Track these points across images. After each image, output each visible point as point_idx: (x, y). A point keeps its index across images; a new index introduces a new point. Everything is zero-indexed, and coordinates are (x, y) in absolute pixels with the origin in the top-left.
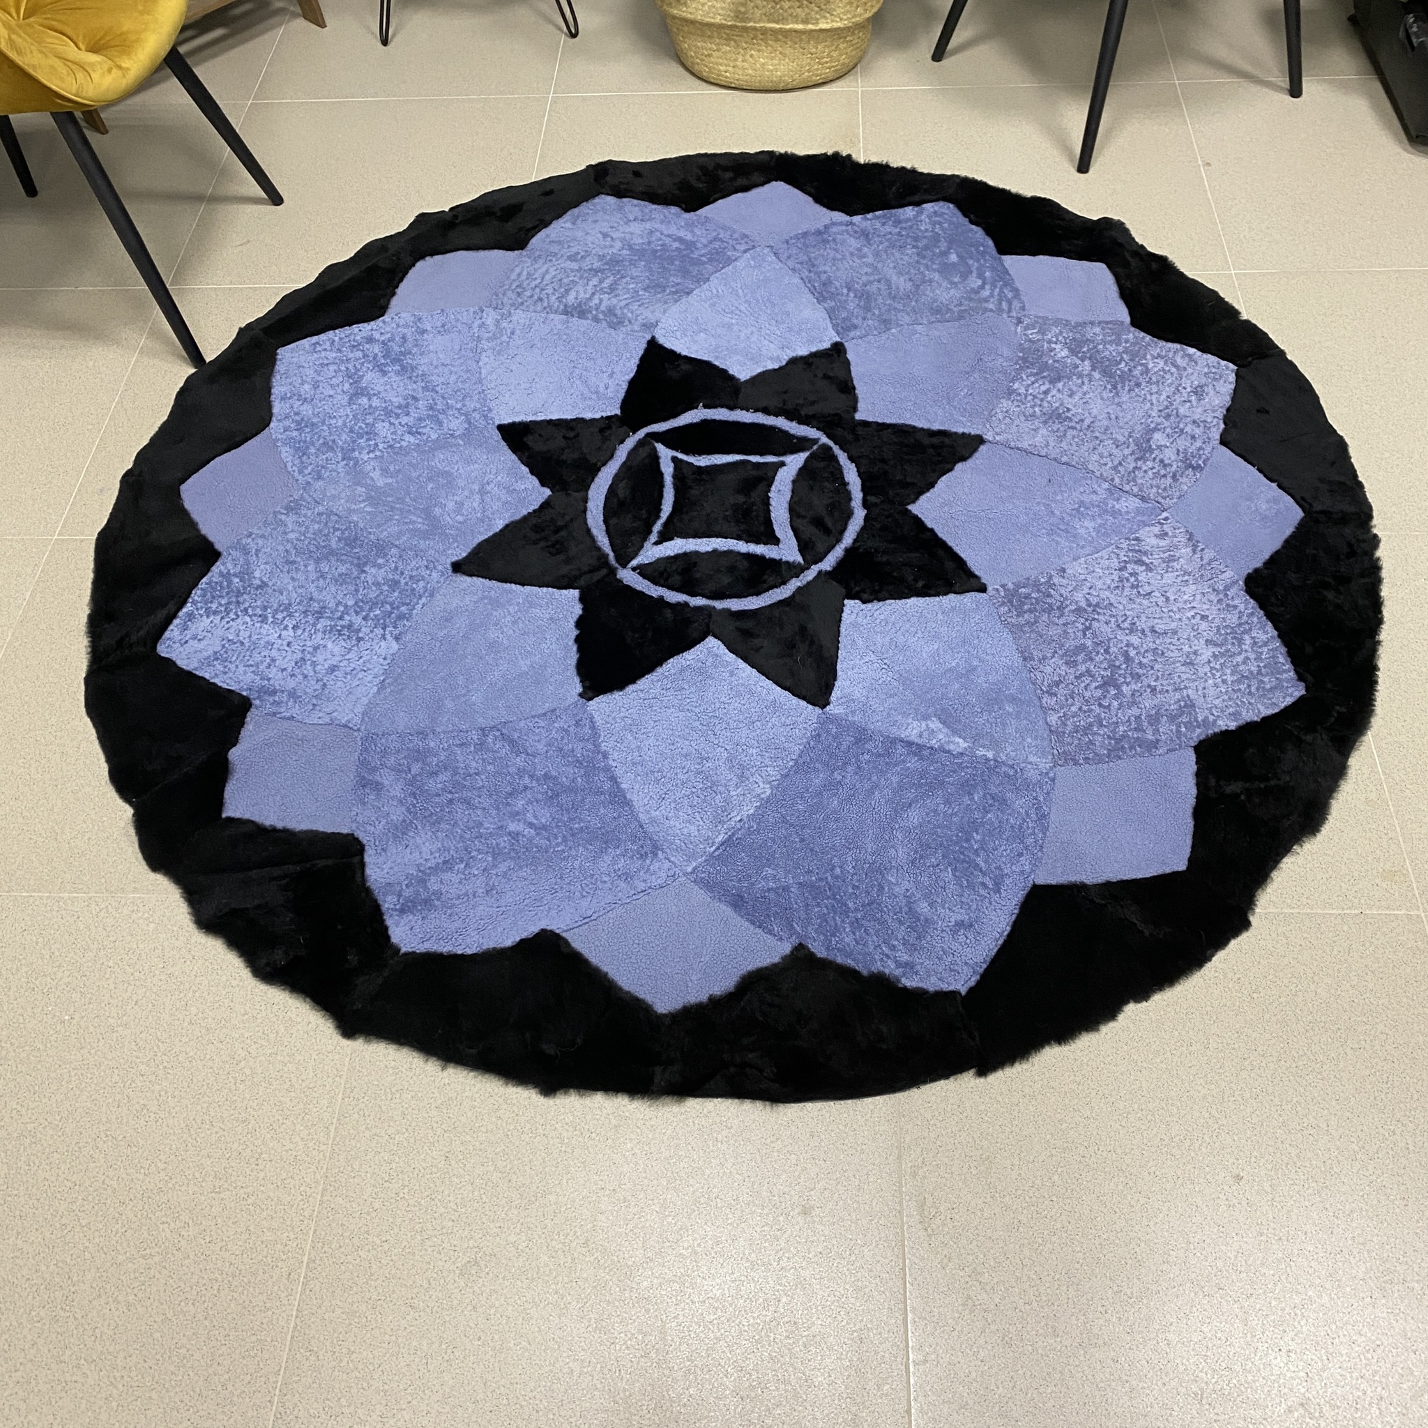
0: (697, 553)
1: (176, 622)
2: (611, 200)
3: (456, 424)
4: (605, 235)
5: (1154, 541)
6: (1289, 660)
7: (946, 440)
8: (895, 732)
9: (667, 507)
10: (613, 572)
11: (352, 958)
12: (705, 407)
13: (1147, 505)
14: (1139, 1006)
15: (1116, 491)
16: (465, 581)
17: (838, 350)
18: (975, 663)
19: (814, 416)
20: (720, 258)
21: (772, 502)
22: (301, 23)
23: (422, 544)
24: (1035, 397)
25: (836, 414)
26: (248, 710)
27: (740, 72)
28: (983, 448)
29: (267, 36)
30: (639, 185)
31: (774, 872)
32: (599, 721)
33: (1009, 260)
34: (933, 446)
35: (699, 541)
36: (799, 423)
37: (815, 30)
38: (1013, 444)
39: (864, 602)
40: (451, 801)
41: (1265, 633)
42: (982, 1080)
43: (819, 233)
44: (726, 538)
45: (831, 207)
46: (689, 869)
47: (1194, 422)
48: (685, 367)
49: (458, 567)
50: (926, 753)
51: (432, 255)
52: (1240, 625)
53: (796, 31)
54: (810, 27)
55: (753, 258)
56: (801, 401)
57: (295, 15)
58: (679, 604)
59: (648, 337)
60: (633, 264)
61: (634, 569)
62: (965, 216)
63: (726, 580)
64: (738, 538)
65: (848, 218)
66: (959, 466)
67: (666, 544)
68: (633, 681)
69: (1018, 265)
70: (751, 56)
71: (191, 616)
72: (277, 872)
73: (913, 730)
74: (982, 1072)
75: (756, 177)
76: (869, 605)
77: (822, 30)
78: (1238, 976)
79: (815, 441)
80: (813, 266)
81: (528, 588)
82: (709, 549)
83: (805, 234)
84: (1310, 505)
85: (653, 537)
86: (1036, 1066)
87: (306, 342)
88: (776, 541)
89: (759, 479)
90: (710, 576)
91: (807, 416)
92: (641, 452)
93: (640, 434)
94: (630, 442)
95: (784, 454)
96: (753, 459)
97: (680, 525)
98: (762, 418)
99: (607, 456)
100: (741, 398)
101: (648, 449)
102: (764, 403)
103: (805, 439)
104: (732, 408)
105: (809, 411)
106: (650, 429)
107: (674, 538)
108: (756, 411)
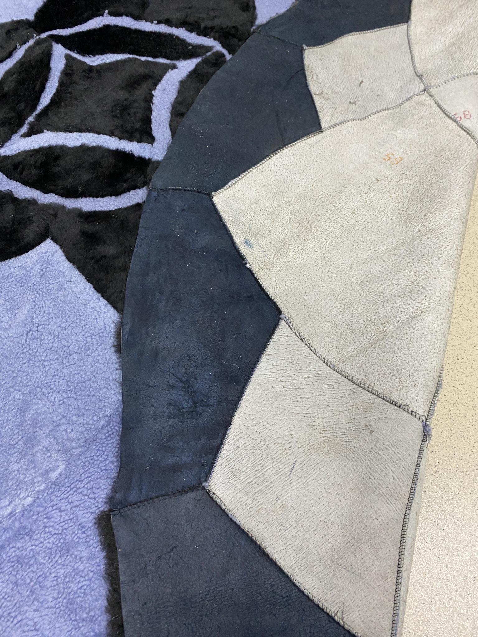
0: (63, 148)
9: (45, 100)
12: (112, 14)
19: (212, 28)
21: (155, 100)
25: (234, 27)
35: (70, 135)
36: (199, 34)
44: (99, 133)
56: (203, 16)
58: (25, 200)
63: (86, 176)
64: (111, 134)
67: (34, 137)
79: (209, 49)
82: (78, 144)
85: (24, 129)
88: (151, 139)
89: (146, 77)
90: (69, 172)
91: (206, 28)
92: (38, 51)
93: (44, 35)
94: (31, 42)
95: (177, 59)
96: (143, 59)
97: (53, 118)
98: (163, 29)
99: (5, 53)
100: (148, 11)
101: (44, 46)
102: (167, 16)
103: (201, 47)
104: (137, 18)
105: (209, 24)
106: (54, 32)
107: (41, 132)
108: (159, 22)
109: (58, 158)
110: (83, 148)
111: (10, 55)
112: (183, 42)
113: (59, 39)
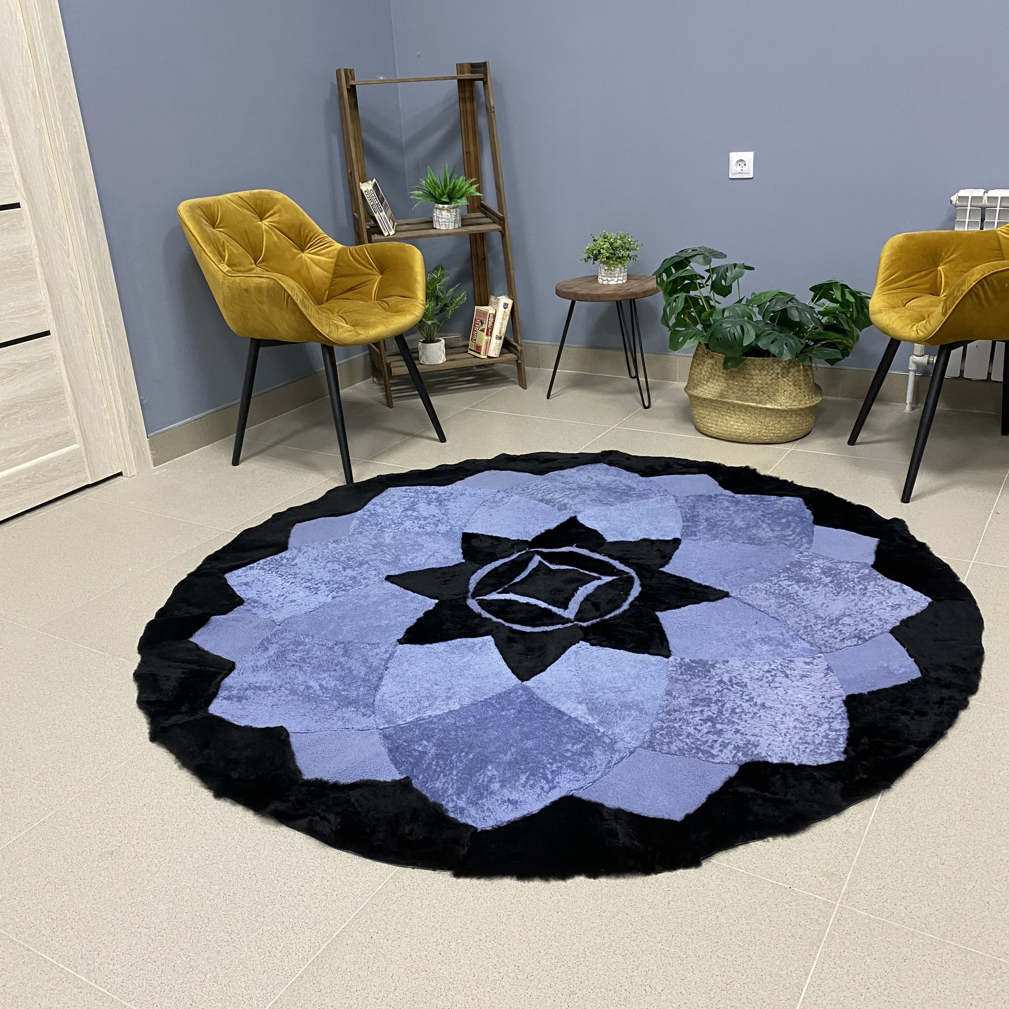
0: (516, 602)
1: (243, 568)
2: (605, 466)
3: (443, 528)
4: (589, 477)
5: (801, 664)
6: (847, 742)
7: (706, 590)
8: (555, 704)
9: (517, 580)
10: (466, 598)
11: (184, 708)
12: (577, 546)
13: (812, 648)
14: (587, 880)
15: (797, 636)
16: (388, 584)
17: (676, 542)
18: (634, 688)
19: (636, 564)
20: (643, 495)
21: (578, 592)
22: (517, 387)
23: (381, 566)
24: (781, 586)
25: (650, 566)
26: (239, 605)
27: (719, 427)
28: (726, 599)
29: (497, 389)
30: (627, 463)
31: (427, 744)
32: (398, 653)
33: (817, 528)
34: (695, 591)
36: (626, 566)
37: (762, 408)
38: (746, 601)
39: (592, 645)
40: (293, 665)
41: (842, 726)
42: (454, 879)
43: (711, 496)
45: (725, 488)
46: (381, 727)
47: (880, 619)
48: (582, 530)
49: (389, 578)
50: (566, 718)
51: (495, 469)
52: (828, 718)
53: (751, 407)
54: (760, 406)
55: (661, 499)
57: (516, 384)
58: (486, 618)
59: (573, 515)
60: (594, 490)
61: (477, 600)
62: (806, 504)
63: (521, 615)
64: (545, 602)
65: (733, 494)
66: (705, 603)
67: (503, 594)
68: (431, 643)
69: (821, 531)
70: (726, 420)
71: (251, 568)
72: (188, 666)
73: (568, 706)
74: (458, 874)
75: (694, 470)
76: (594, 647)
77: (767, 409)
78: (669, 889)
79: (627, 573)
80: (694, 508)
81: (416, 594)
82: (525, 602)
83: (702, 496)
84: (928, 673)
85: (500, 590)
86: (494, 885)
87: (404, 488)
88: (566, 608)
89: (579, 580)
90: (514, 612)
91: (632, 563)
92: (525, 557)
93: (532, 550)
94: (524, 552)
95: (604, 575)
96: (582, 571)
97: (518, 588)
98: (606, 559)
99: (507, 554)
100: (601, 549)
101: (529, 555)
102: (611, 553)
103: (623, 571)
104: (592, 550)
105: (634, 561)
106: (539, 549)
107: (509, 593)
108: (605, 555)
109: (512, 605)
110: (527, 604)
111: (509, 556)
112: (614, 567)
113: (540, 553)
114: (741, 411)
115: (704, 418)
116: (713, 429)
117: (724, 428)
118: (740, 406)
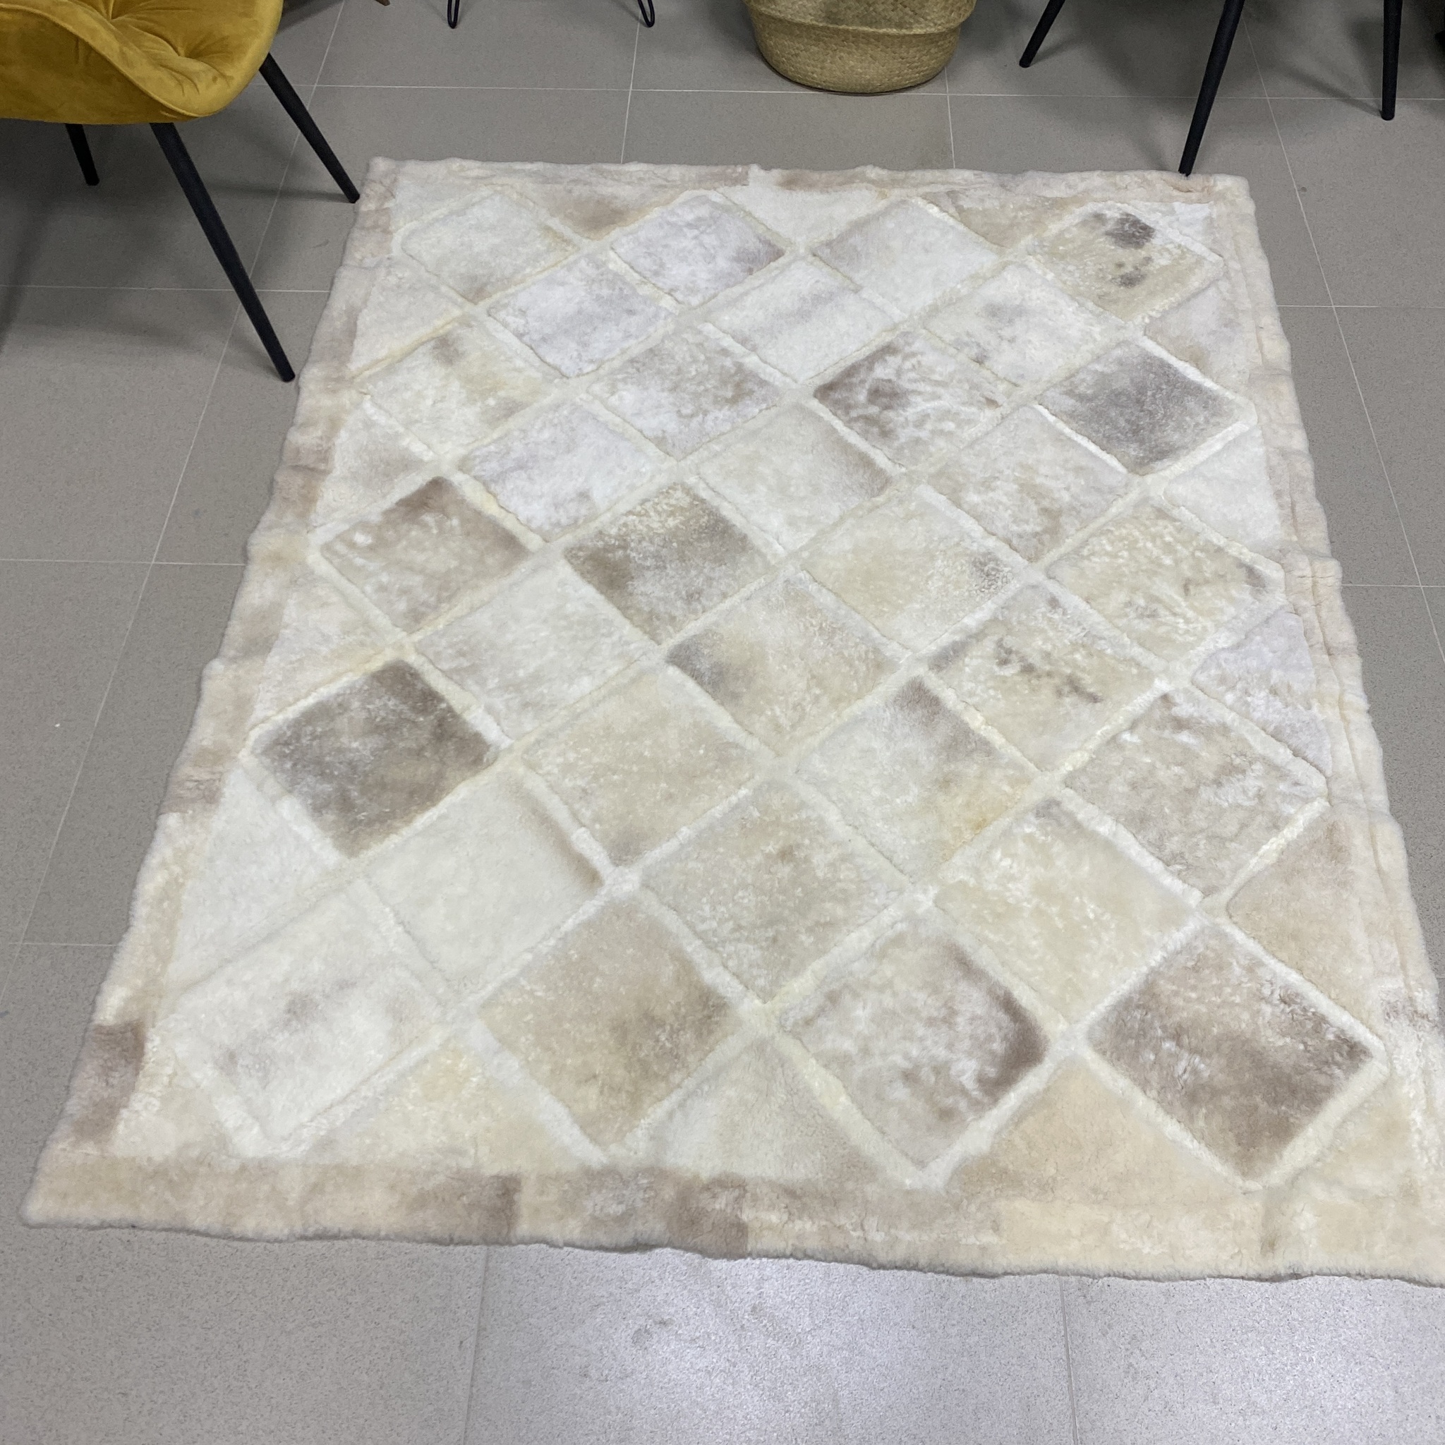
27: (827, 74)
37: (908, 36)
53: (889, 36)
54: (904, 31)
70: (841, 58)
114: (868, 43)
115: (797, 55)
116: (817, 76)
117: (838, 73)
118: (867, 36)
